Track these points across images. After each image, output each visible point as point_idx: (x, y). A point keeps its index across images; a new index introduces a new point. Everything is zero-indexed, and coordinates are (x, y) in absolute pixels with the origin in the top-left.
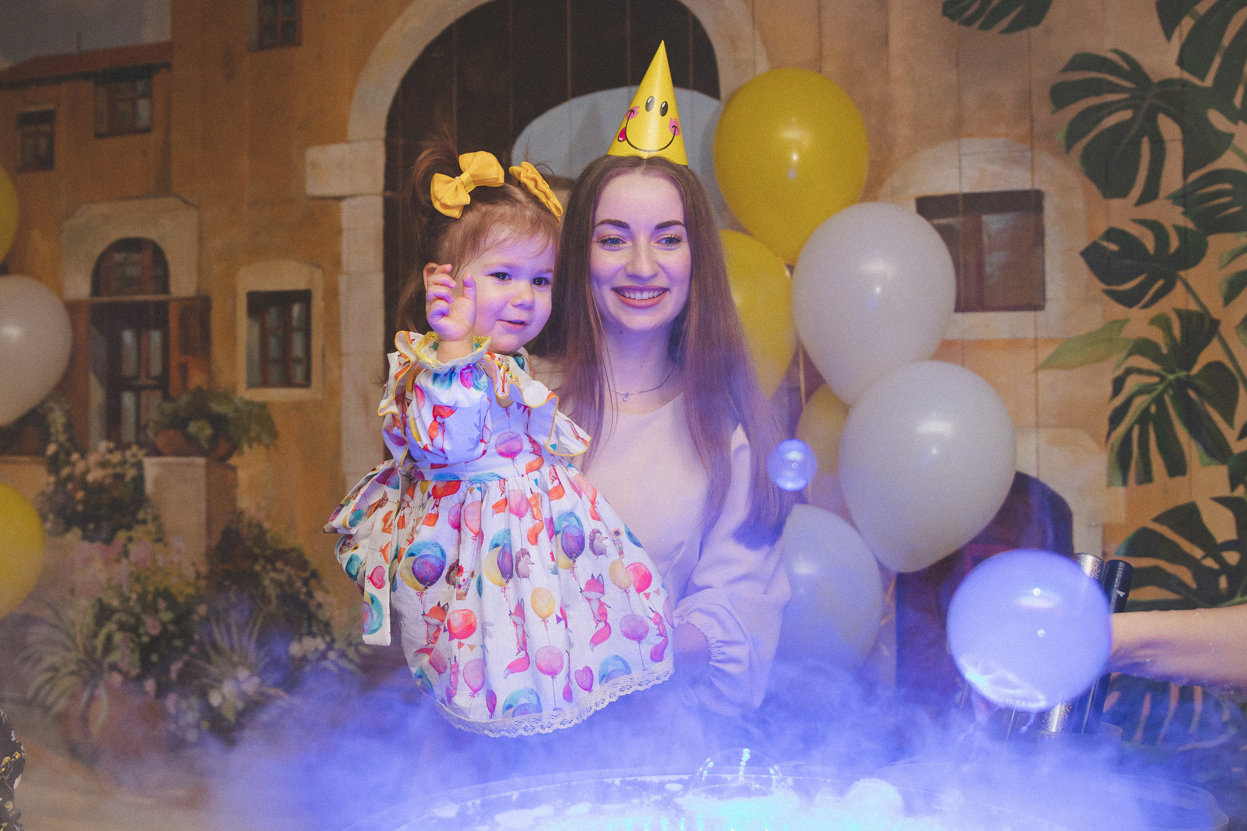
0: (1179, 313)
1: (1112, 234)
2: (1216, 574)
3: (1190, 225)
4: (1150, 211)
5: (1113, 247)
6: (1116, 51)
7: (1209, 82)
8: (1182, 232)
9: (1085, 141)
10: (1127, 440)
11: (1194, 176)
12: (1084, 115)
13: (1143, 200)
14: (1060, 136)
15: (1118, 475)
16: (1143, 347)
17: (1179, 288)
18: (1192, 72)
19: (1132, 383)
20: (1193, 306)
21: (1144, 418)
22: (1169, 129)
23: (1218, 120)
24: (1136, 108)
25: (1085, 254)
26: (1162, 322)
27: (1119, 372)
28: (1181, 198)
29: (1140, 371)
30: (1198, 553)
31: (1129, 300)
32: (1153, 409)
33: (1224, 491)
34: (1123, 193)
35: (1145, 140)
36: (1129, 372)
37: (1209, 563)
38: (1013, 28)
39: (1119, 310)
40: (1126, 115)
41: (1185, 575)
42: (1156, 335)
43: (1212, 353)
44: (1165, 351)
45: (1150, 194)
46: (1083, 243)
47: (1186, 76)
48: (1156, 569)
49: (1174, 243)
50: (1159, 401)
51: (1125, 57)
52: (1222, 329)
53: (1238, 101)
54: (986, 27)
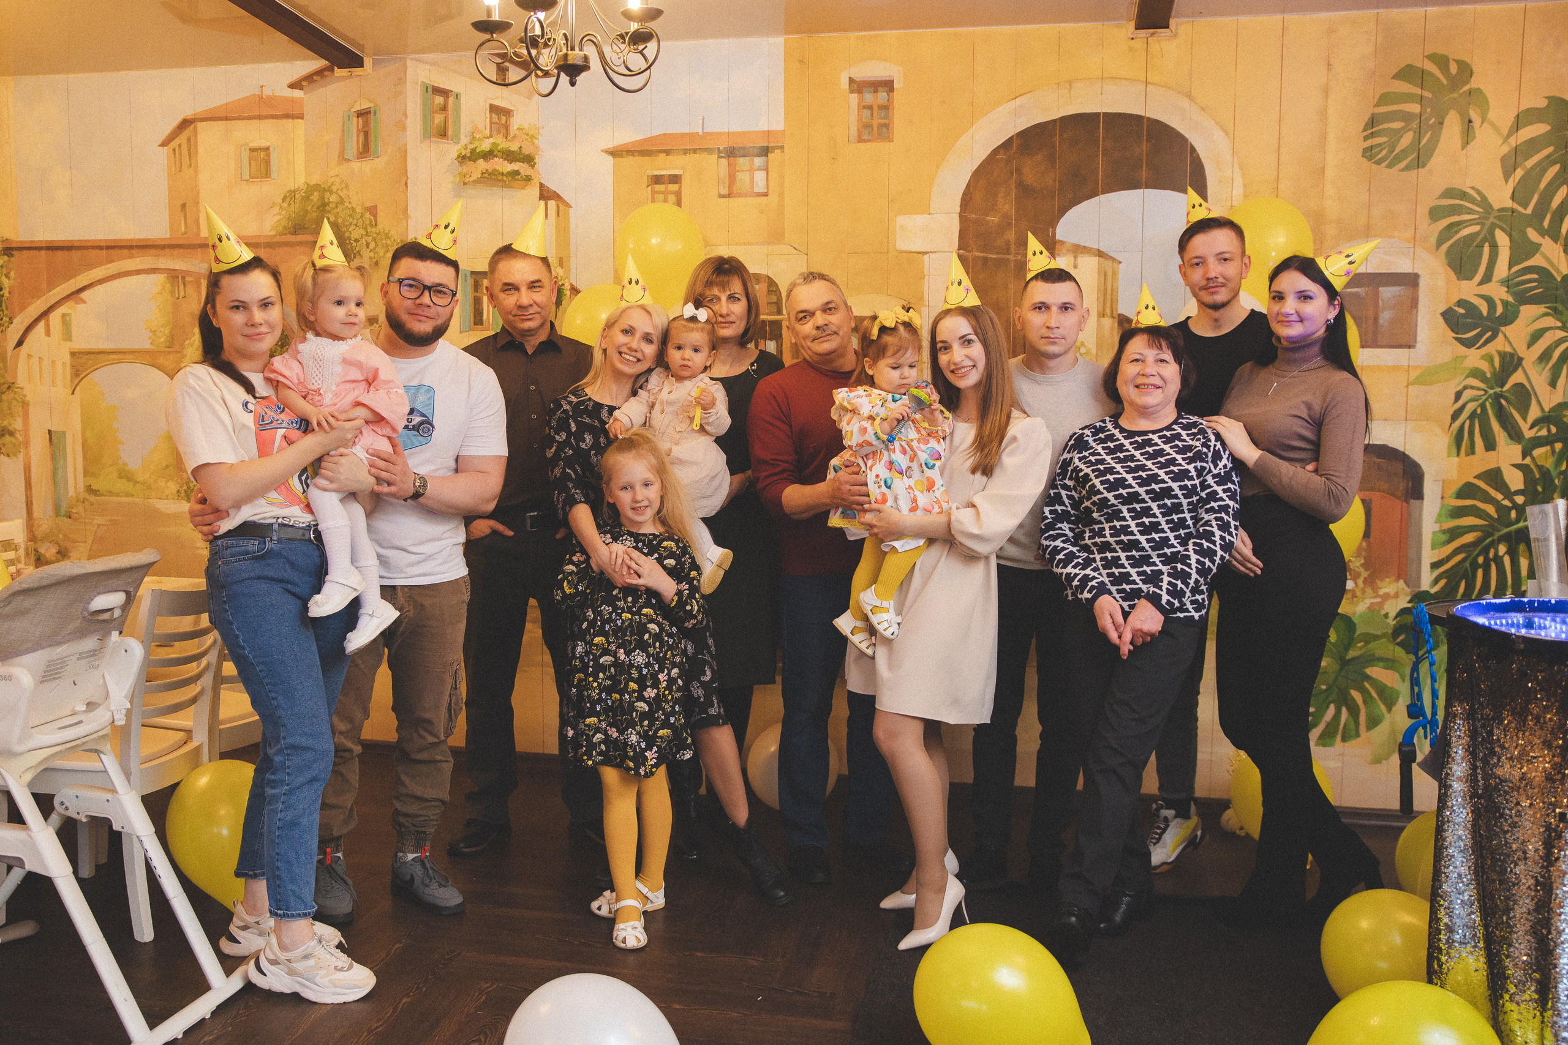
0: (1499, 353)
1: (1461, 303)
2: (1510, 509)
3: (1510, 299)
4: (1486, 289)
5: (1462, 311)
6: (1472, 188)
7: (1529, 211)
8: (1505, 304)
9: (1448, 244)
10: (1461, 429)
11: (1515, 269)
12: (1450, 227)
13: (1480, 284)
14: (1433, 240)
15: (1454, 450)
16: (1476, 373)
17: (1500, 335)
18: (1519, 204)
19: (1467, 395)
20: (1508, 349)
21: (1473, 416)
22: (1502, 239)
23: (1533, 235)
24: (1483, 224)
25: (1443, 314)
26: (1489, 359)
27: (1460, 388)
28: (1507, 282)
29: (1472, 388)
30: (1499, 497)
31: (1468, 344)
32: (1479, 411)
33: (1519, 461)
34: (1470, 278)
35: (1487, 244)
36: (1465, 388)
37: (1506, 503)
38: (1407, 168)
39: (1462, 350)
40: (1476, 228)
41: (1491, 510)
42: (1484, 366)
43: (1517, 377)
44: (1489, 375)
45: (1487, 278)
46: (1443, 308)
47: (1516, 206)
48: (1474, 506)
49: (1500, 310)
50: (1483, 406)
51: (1479, 192)
52: (1524, 363)
53: (1546, 224)
54: (1389, 166)
